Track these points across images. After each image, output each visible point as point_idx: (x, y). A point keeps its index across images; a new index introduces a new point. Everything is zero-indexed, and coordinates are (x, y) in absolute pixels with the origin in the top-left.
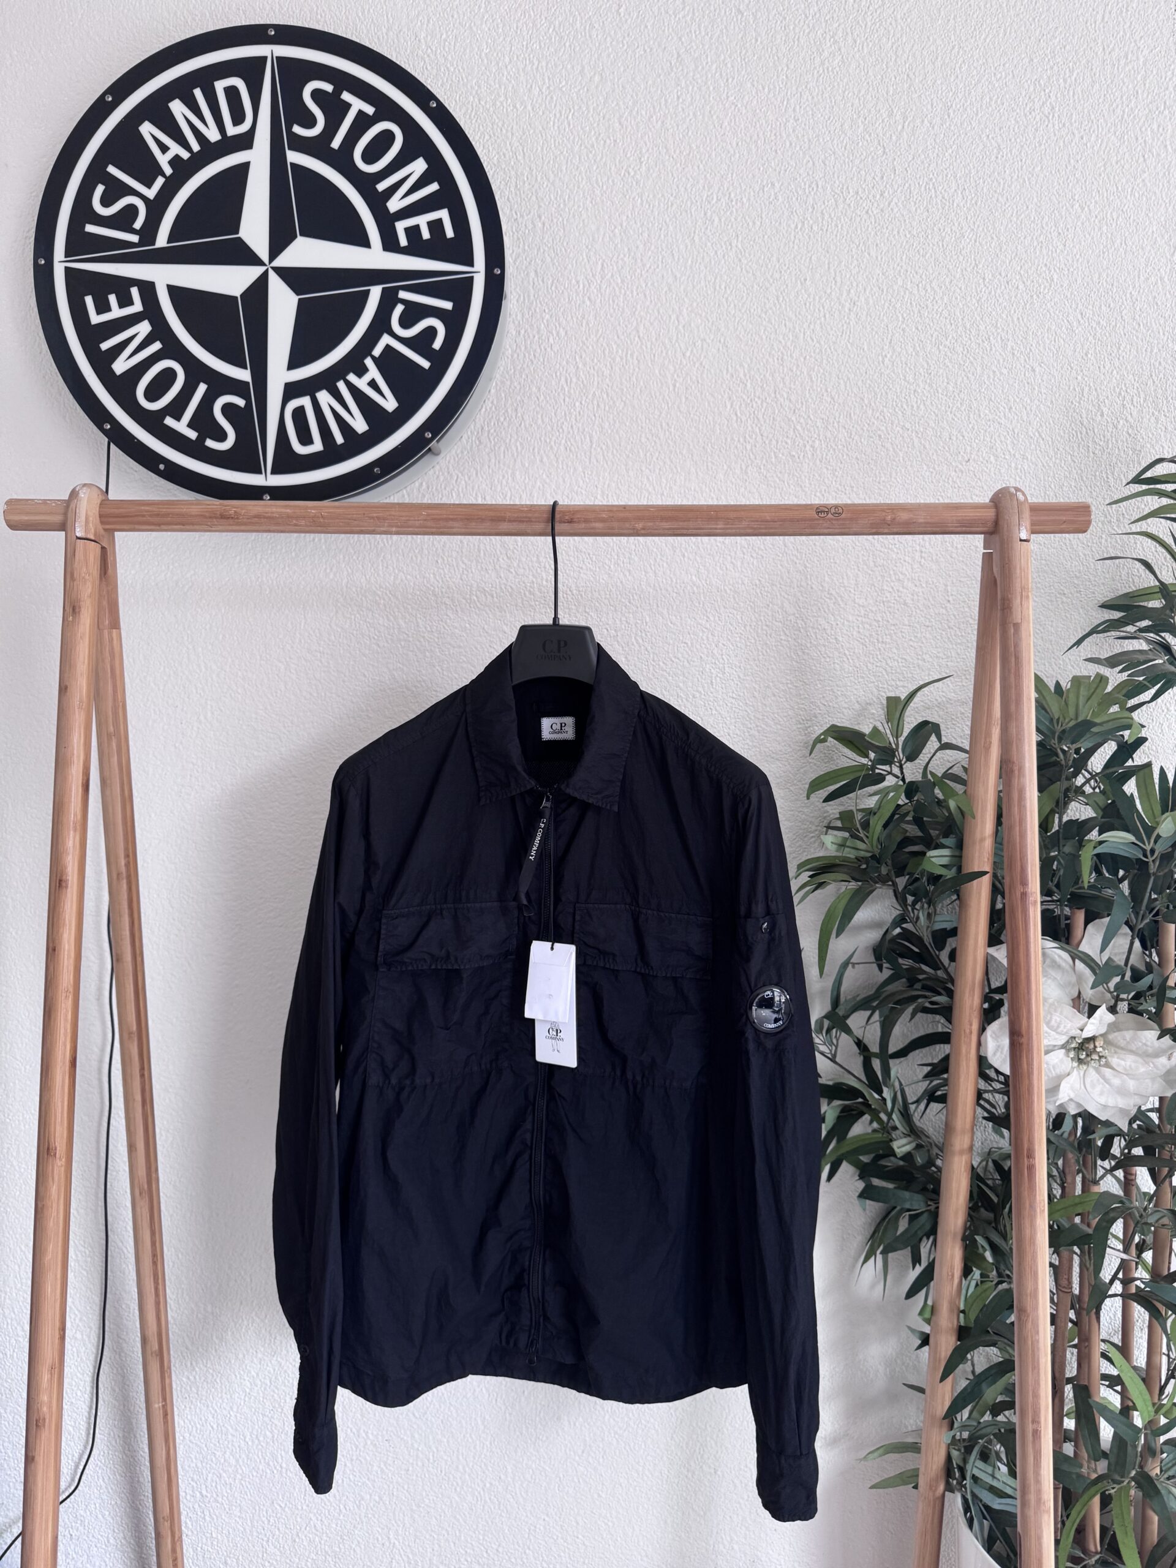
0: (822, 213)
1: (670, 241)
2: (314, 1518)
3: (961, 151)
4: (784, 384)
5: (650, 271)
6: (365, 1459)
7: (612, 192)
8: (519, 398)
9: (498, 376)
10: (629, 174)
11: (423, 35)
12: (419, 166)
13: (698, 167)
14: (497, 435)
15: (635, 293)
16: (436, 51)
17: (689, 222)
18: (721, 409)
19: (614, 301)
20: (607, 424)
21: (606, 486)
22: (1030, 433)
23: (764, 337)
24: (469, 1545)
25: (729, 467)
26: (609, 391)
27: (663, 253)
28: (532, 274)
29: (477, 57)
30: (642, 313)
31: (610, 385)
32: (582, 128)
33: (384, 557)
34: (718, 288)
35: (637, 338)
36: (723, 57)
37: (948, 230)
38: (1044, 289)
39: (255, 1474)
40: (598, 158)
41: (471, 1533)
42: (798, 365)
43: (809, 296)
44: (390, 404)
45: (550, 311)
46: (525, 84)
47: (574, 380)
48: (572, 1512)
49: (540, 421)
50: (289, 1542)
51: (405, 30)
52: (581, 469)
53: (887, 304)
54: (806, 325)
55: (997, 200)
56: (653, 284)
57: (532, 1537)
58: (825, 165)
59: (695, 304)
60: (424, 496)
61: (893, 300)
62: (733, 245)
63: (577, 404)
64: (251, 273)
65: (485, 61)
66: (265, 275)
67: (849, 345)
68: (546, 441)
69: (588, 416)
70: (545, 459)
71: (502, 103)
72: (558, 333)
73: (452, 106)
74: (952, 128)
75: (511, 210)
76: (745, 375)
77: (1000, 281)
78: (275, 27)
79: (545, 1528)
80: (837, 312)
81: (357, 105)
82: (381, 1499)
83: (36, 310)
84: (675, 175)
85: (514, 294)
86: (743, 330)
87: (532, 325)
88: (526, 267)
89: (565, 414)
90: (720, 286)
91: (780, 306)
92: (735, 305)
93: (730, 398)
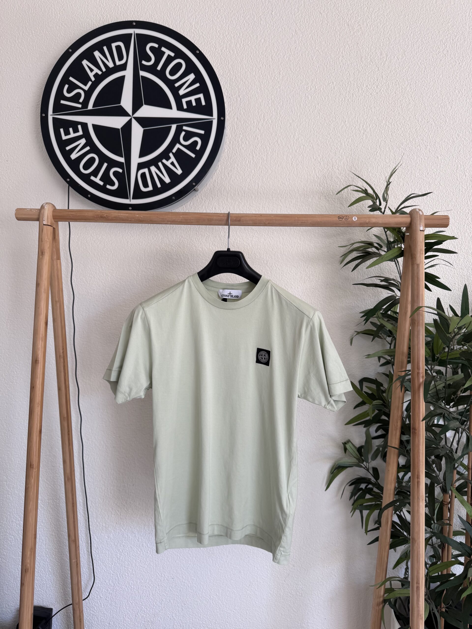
0: (353, 94)
1: (291, 105)
2: (143, 607)
3: (410, 69)
4: (336, 163)
5: (283, 118)
6: (164, 585)
7: (268, 86)
8: (230, 169)
9: (221, 161)
10: (275, 79)
11: (194, 23)
12: (192, 77)
13: (303, 76)
14: (221, 183)
15: (277, 127)
16: (199, 30)
17: (299, 98)
18: (310, 173)
19: (268, 130)
20: (265, 179)
21: (264, 204)
22: (436, 183)
23: (328, 144)
24: (204, 620)
25: (313, 196)
26: (266, 166)
27: (288, 110)
28: (236, 119)
29: (215, 32)
30: (279, 135)
31: (266, 163)
32: (256, 61)
33: (176, 232)
34: (310, 124)
35: (277, 145)
36: (313, 31)
37: (404, 101)
38: (443, 125)
39: (121, 590)
40: (263, 73)
41: (205, 615)
42: (342, 156)
43: (347, 128)
44: (179, 171)
45: (242, 134)
46: (234, 42)
47: (252, 161)
48: (245, 609)
49: (238, 178)
50: (134, 617)
51: (187, 21)
53: (378, 131)
54: (345, 139)
55: (424, 89)
56: (284, 123)
57: (229, 618)
58: (354, 75)
59: (301, 131)
60: (192, 208)
61: (381, 129)
62: (317, 107)
63: (253, 171)
64: (125, 120)
65: (218, 34)
66: (130, 120)
67: (363, 148)
68: (240, 186)
69: (257, 176)
70: (240, 193)
71: (225, 51)
72: (246, 143)
73: (205, 52)
74: (406, 60)
75: (228, 93)
76: (320, 160)
77: (425, 122)
78: (136, 22)
79: (234, 615)
80: (358, 134)
81: (168, 52)
82: (170, 601)
83: (41, 134)
84: (293, 79)
85: (229, 127)
86: (320, 142)
87: (235, 139)
88: (234, 116)
89: (248, 175)
90: (311, 124)
91: (335, 132)
92: (317, 132)
93: (314, 169)
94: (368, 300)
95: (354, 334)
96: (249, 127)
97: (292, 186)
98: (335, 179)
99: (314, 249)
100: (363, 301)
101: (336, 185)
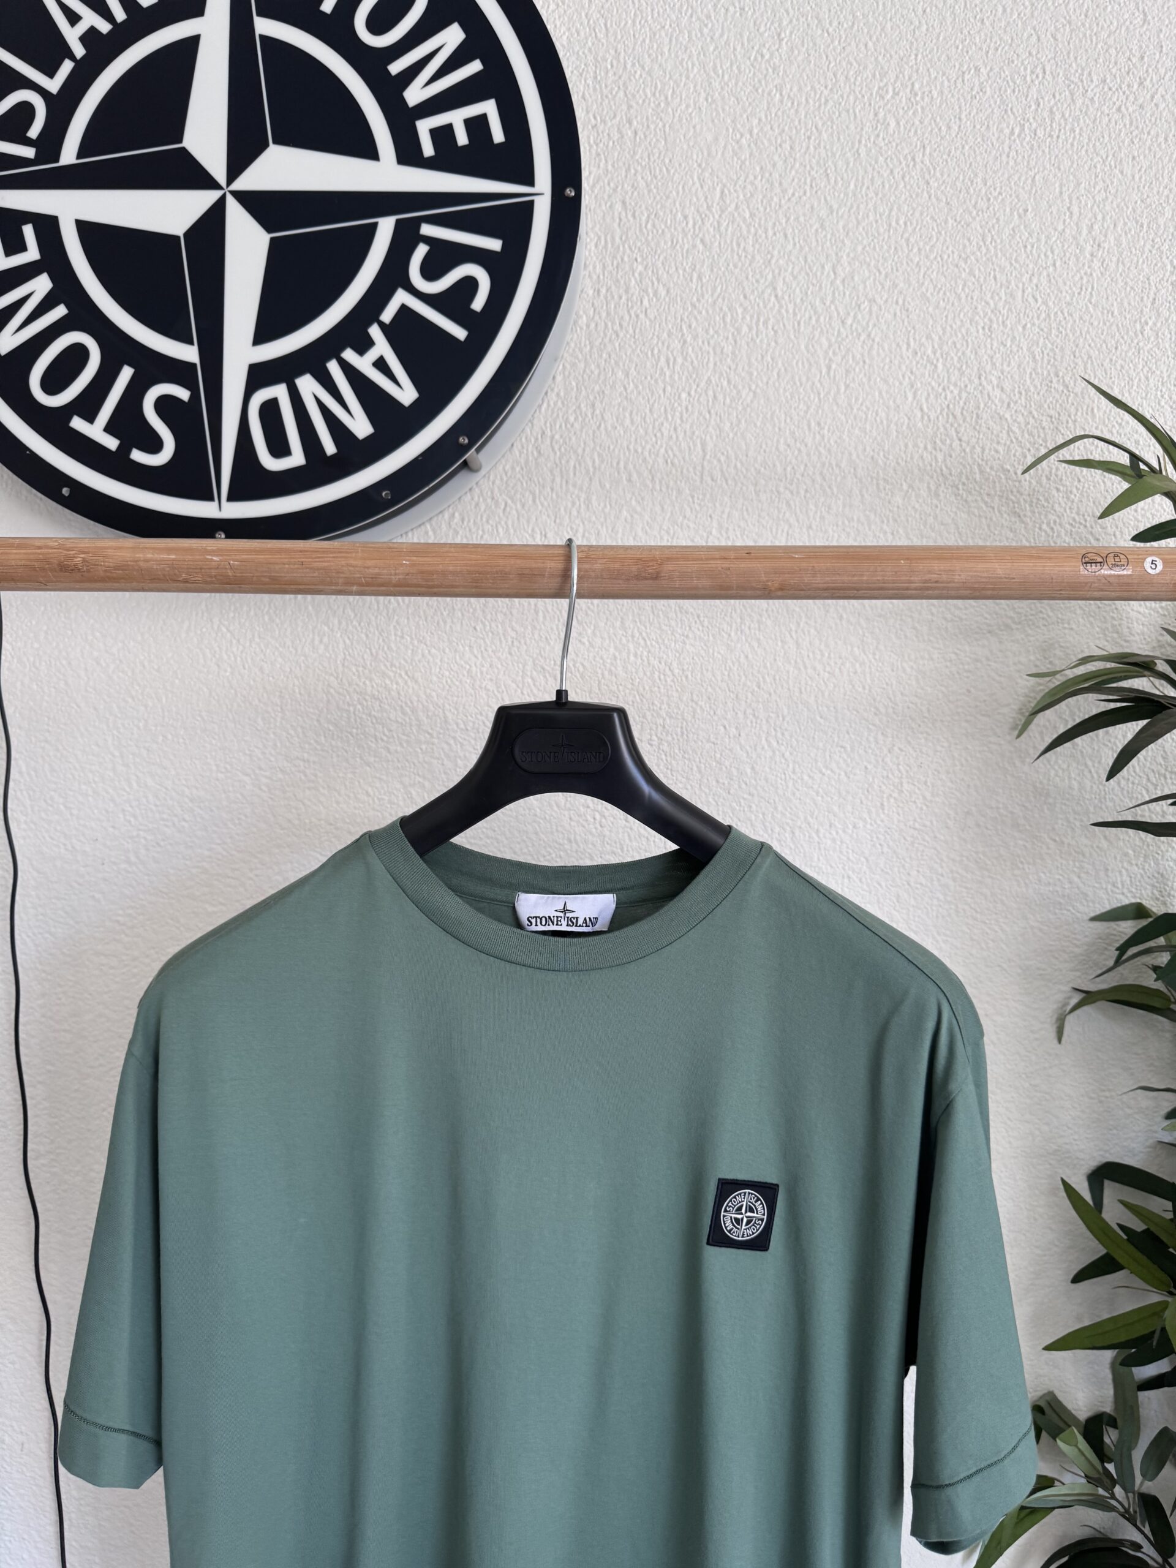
0: (1051, 112)
1: (823, 154)
4: (994, 364)
5: (793, 199)
7: (736, 84)
8: (597, 388)
9: (566, 355)
10: (762, 56)
12: (452, 36)
13: (866, 45)
14: (564, 442)
15: (770, 233)
17: (852, 127)
18: (898, 401)
19: (739, 245)
20: (728, 424)
21: (725, 516)
23: (963, 296)
25: (910, 486)
26: (732, 376)
27: (813, 173)
28: (618, 207)
30: (781, 262)
31: (733, 367)
33: (398, 623)
34: (894, 224)
35: (773, 299)
40: (717, 35)
42: (1015, 337)
43: (1031, 234)
44: (406, 394)
45: (643, 259)
47: (680, 360)
52: (688, 492)
53: (1148, 247)
54: (1027, 276)
56: (797, 219)
58: (1055, 39)
59: (860, 248)
60: (457, 533)
61: (1157, 240)
62: (917, 159)
63: (684, 395)
64: (200, 201)
66: (220, 205)
67: (1091, 309)
68: (636, 451)
69: (700, 413)
70: (635, 477)
72: (655, 293)
75: (588, 112)
76: (935, 353)
80: (1072, 257)
84: (831, 58)
85: (592, 235)
86: (931, 286)
87: (618, 281)
88: (610, 196)
89: (666, 410)
90: (898, 224)
91: (987, 249)
92: (919, 250)
93: (912, 386)
94: (1120, 872)
95: (1070, 998)
96: (669, 236)
97: (829, 451)
98: (991, 423)
99: (914, 683)
100: (1102, 874)
101: (995, 445)
